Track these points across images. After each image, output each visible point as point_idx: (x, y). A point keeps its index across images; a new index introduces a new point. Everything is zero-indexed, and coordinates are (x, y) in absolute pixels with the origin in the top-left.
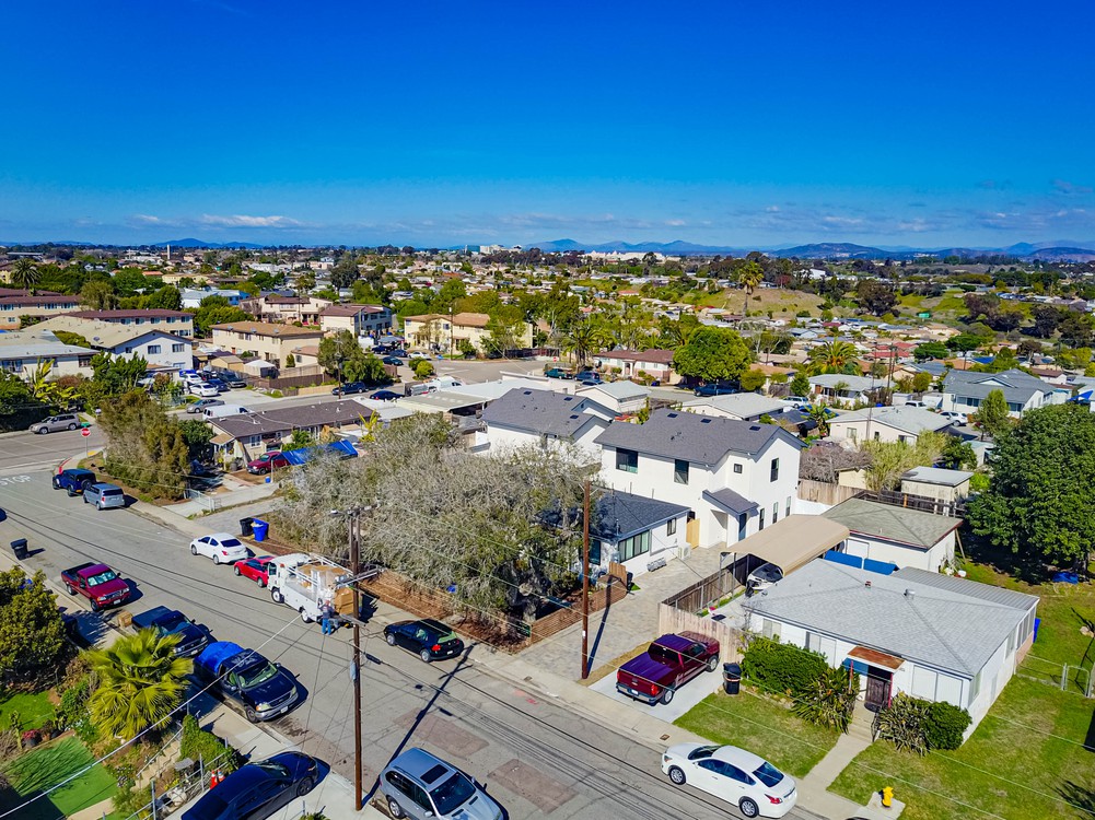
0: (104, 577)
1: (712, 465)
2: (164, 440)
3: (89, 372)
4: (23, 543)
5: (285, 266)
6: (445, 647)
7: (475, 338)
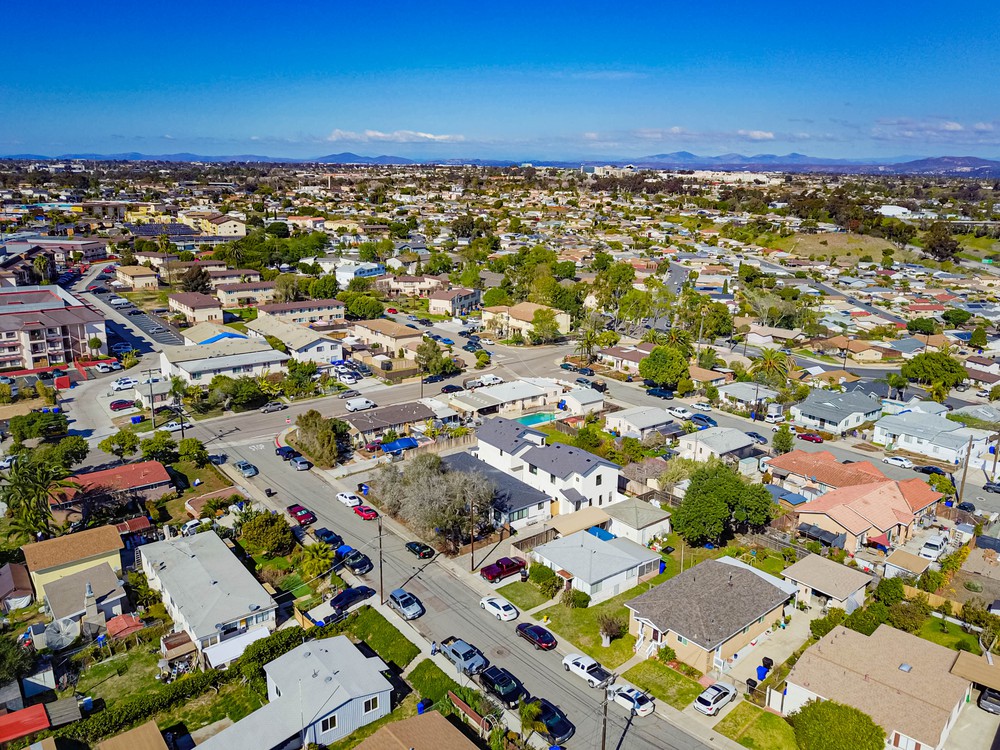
1: (565, 478)
3: (286, 370)
7: (526, 328)
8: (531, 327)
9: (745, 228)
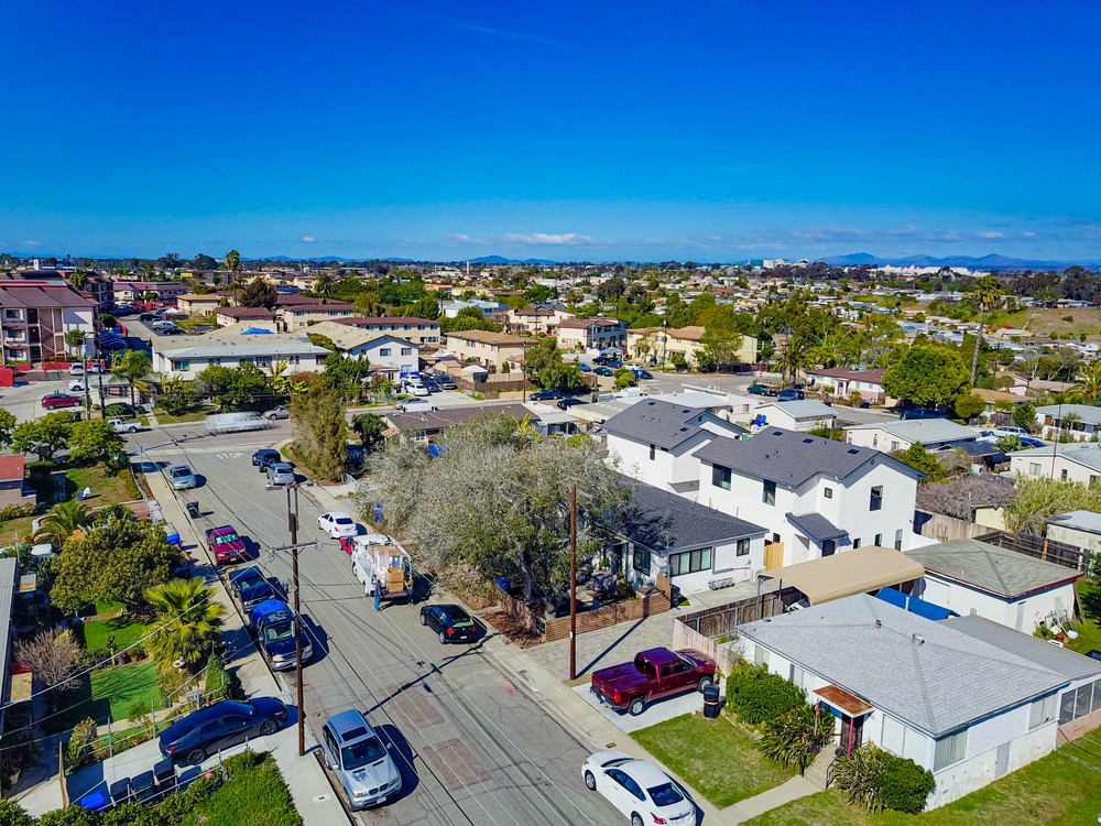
0: (229, 538)
1: (799, 487)
2: (329, 428)
4: (196, 505)
5: (567, 281)
6: (459, 632)
7: (689, 350)
8: (700, 347)
9: (960, 304)
